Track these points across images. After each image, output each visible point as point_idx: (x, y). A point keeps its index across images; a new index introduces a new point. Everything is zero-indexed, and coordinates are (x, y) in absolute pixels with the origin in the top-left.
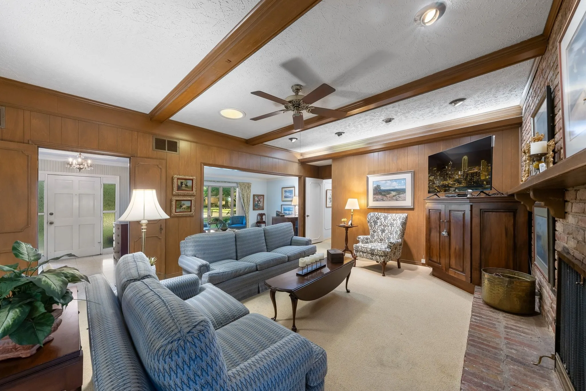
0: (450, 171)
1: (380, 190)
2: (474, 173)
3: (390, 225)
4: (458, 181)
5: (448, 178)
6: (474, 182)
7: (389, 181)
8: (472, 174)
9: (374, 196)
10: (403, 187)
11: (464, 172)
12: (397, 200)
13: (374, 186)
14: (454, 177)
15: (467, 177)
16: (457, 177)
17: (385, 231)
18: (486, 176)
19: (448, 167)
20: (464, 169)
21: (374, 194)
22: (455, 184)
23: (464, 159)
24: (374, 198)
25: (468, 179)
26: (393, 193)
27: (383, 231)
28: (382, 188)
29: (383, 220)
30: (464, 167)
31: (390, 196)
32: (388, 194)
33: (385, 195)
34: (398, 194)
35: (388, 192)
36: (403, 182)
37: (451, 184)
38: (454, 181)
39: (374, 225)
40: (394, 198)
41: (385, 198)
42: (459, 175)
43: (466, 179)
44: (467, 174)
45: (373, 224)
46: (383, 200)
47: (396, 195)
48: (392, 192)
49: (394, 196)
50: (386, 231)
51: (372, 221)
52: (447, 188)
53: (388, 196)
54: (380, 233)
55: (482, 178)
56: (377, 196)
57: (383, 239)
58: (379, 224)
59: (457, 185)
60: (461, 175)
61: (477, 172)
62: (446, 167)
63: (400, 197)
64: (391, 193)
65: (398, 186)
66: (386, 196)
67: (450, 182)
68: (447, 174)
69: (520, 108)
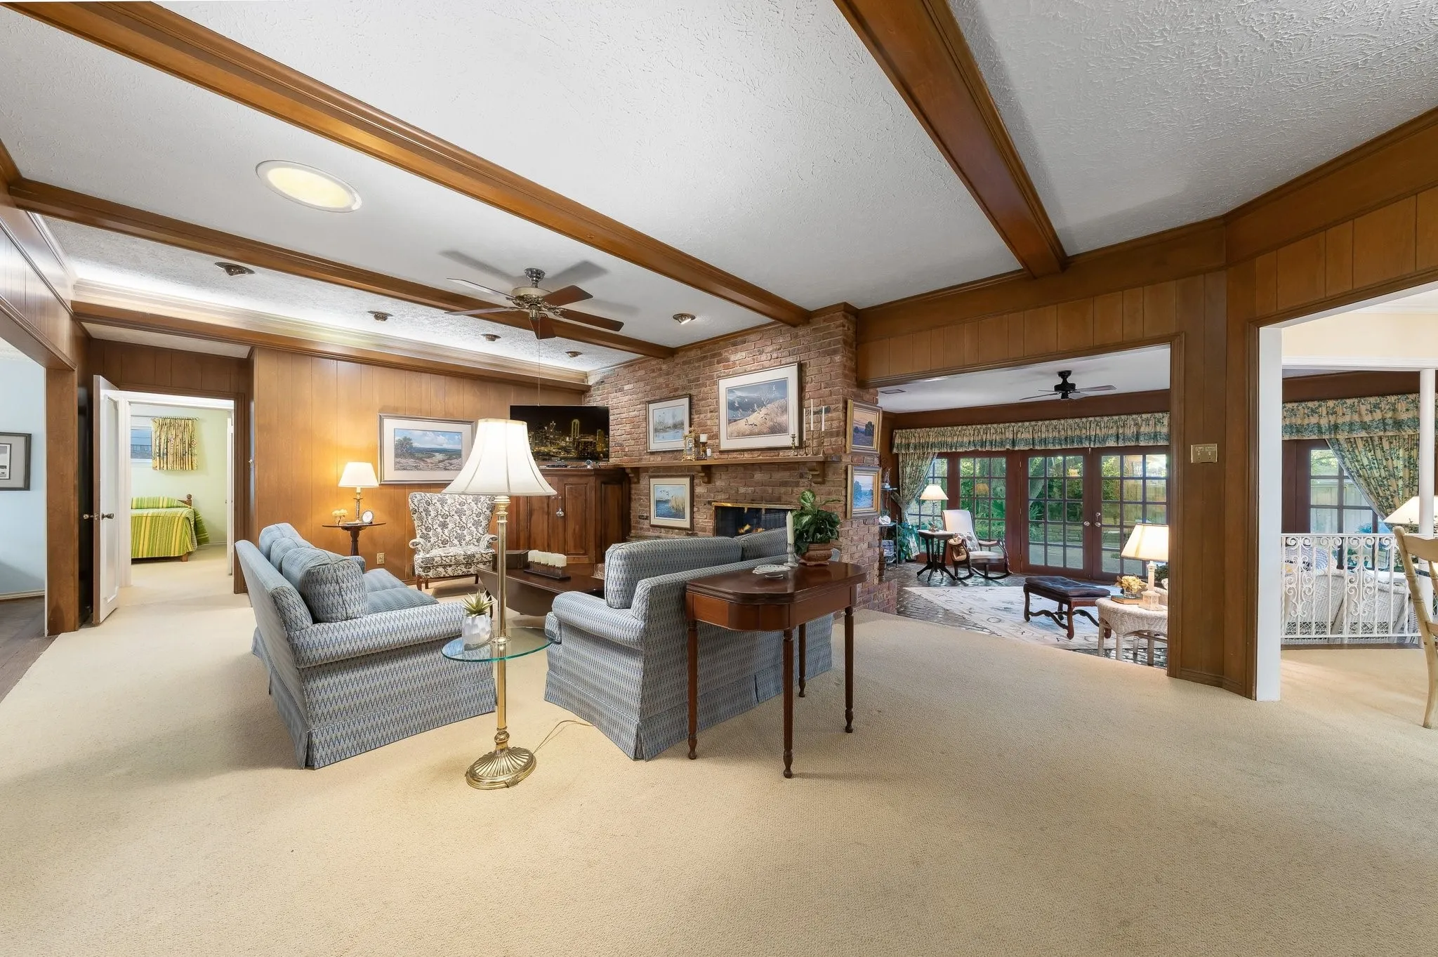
0: (551, 433)
1: (411, 447)
2: (588, 442)
3: (456, 512)
4: (565, 449)
5: (548, 443)
6: (588, 453)
7: (431, 433)
8: (585, 442)
9: (398, 460)
10: (457, 447)
11: (574, 439)
12: (446, 469)
13: (397, 438)
14: (558, 444)
15: (578, 445)
16: (563, 444)
17: (448, 524)
18: (602, 448)
19: (549, 428)
20: (574, 436)
21: (397, 456)
22: (560, 453)
23: (575, 423)
24: (396, 463)
25: (580, 449)
26: (439, 457)
27: (444, 525)
28: (416, 444)
29: (438, 505)
30: (574, 432)
31: (432, 461)
32: (429, 457)
33: (421, 459)
34: (448, 459)
35: (430, 452)
36: (457, 437)
37: (554, 452)
38: (559, 449)
39: (425, 516)
40: (441, 465)
41: (422, 464)
42: (566, 442)
43: (577, 448)
44: (579, 443)
45: (423, 514)
46: (417, 468)
47: (443, 461)
48: (437, 454)
49: (440, 462)
50: (451, 526)
51: (421, 510)
52: (547, 457)
53: (428, 460)
54: (439, 530)
55: (599, 449)
56: (403, 460)
57: (447, 541)
58: (433, 513)
59: (563, 454)
60: (570, 442)
61: (591, 442)
62: (546, 428)
63: (451, 464)
64: (434, 456)
65: (447, 443)
66: (424, 461)
67: (553, 450)
68: (547, 438)
69: (586, 375)
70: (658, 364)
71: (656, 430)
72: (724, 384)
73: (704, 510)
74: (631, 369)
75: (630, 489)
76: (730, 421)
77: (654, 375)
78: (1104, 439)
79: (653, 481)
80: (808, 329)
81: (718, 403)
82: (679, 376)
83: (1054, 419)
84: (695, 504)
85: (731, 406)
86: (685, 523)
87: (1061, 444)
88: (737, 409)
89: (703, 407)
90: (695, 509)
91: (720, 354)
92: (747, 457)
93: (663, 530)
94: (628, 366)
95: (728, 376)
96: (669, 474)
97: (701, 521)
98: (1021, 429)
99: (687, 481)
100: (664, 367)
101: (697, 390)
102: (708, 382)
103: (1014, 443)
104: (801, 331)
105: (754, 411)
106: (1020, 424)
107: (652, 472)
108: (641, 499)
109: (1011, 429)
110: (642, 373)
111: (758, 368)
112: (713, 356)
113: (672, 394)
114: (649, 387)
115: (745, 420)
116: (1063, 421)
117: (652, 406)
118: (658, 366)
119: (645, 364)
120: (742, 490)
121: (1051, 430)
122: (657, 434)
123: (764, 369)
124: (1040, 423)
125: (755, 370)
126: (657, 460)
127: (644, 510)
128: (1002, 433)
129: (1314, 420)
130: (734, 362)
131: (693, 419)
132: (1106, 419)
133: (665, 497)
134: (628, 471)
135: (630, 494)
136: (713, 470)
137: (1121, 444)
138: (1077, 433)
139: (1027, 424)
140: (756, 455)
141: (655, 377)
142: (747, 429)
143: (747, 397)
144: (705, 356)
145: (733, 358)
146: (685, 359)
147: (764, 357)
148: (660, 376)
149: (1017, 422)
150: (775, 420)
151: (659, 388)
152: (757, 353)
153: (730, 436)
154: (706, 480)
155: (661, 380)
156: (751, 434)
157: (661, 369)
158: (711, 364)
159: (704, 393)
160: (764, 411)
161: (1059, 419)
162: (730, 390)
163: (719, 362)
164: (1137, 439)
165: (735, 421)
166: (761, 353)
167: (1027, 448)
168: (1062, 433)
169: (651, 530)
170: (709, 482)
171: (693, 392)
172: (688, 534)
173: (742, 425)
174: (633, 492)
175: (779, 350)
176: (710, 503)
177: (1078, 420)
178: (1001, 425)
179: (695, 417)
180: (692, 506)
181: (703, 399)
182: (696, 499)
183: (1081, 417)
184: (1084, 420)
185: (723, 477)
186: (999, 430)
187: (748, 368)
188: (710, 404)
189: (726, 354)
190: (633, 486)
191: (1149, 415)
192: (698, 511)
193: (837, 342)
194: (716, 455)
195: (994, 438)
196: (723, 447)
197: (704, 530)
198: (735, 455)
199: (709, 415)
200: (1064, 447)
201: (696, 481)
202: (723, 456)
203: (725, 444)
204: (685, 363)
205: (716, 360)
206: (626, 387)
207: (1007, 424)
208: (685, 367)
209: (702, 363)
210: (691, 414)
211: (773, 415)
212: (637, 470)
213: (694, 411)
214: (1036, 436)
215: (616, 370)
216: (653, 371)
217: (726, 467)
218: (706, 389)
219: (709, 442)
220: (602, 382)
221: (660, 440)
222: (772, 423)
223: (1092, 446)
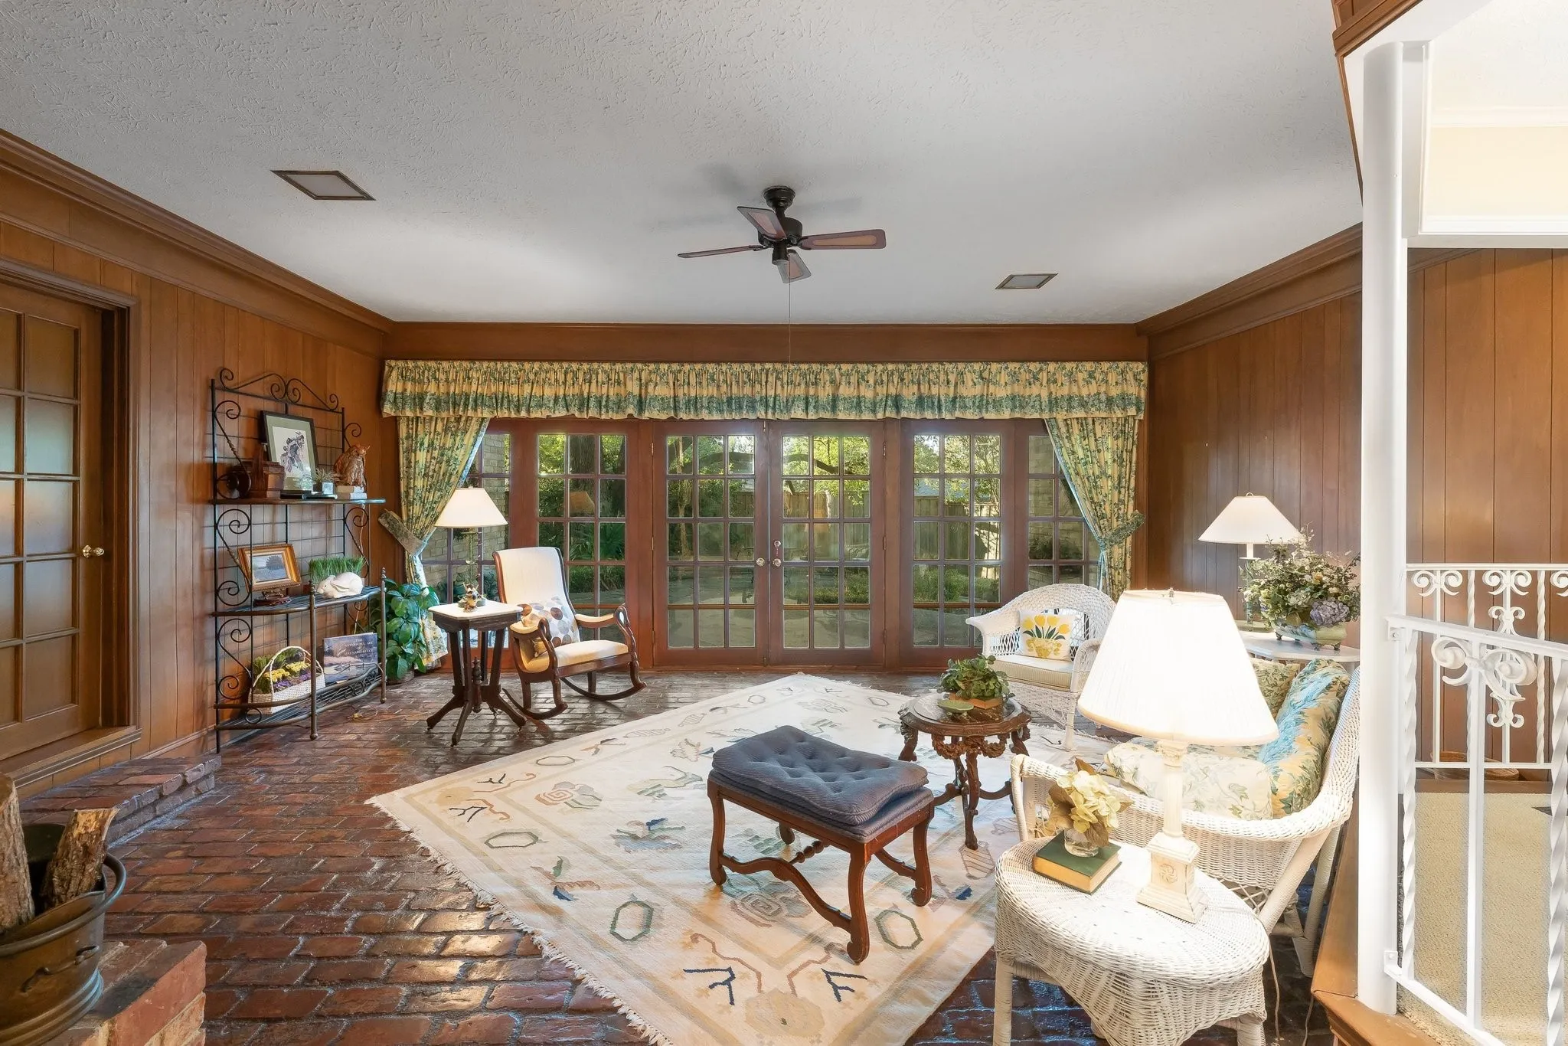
78: (789, 404)
83: (710, 362)
87: (721, 411)
98: (653, 377)
103: (641, 404)
106: (652, 366)
109: (636, 375)
116: (724, 367)
121: (705, 383)
124: (687, 367)
128: (619, 384)
137: (812, 416)
138: (747, 390)
139: (664, 367)
149: (645, 362)
164: (834, 408)
167: (664, 415)
168: (724, 388)
177: (747, 366)
178: (618, 366)
183: (753, 362)
184: (758, 367)
186: (613, 376)
191: (850, 366)
195: (604, 391)
200: (727, 416)
207: (629, 366)
214: (680, 393)
223: (770, 417)
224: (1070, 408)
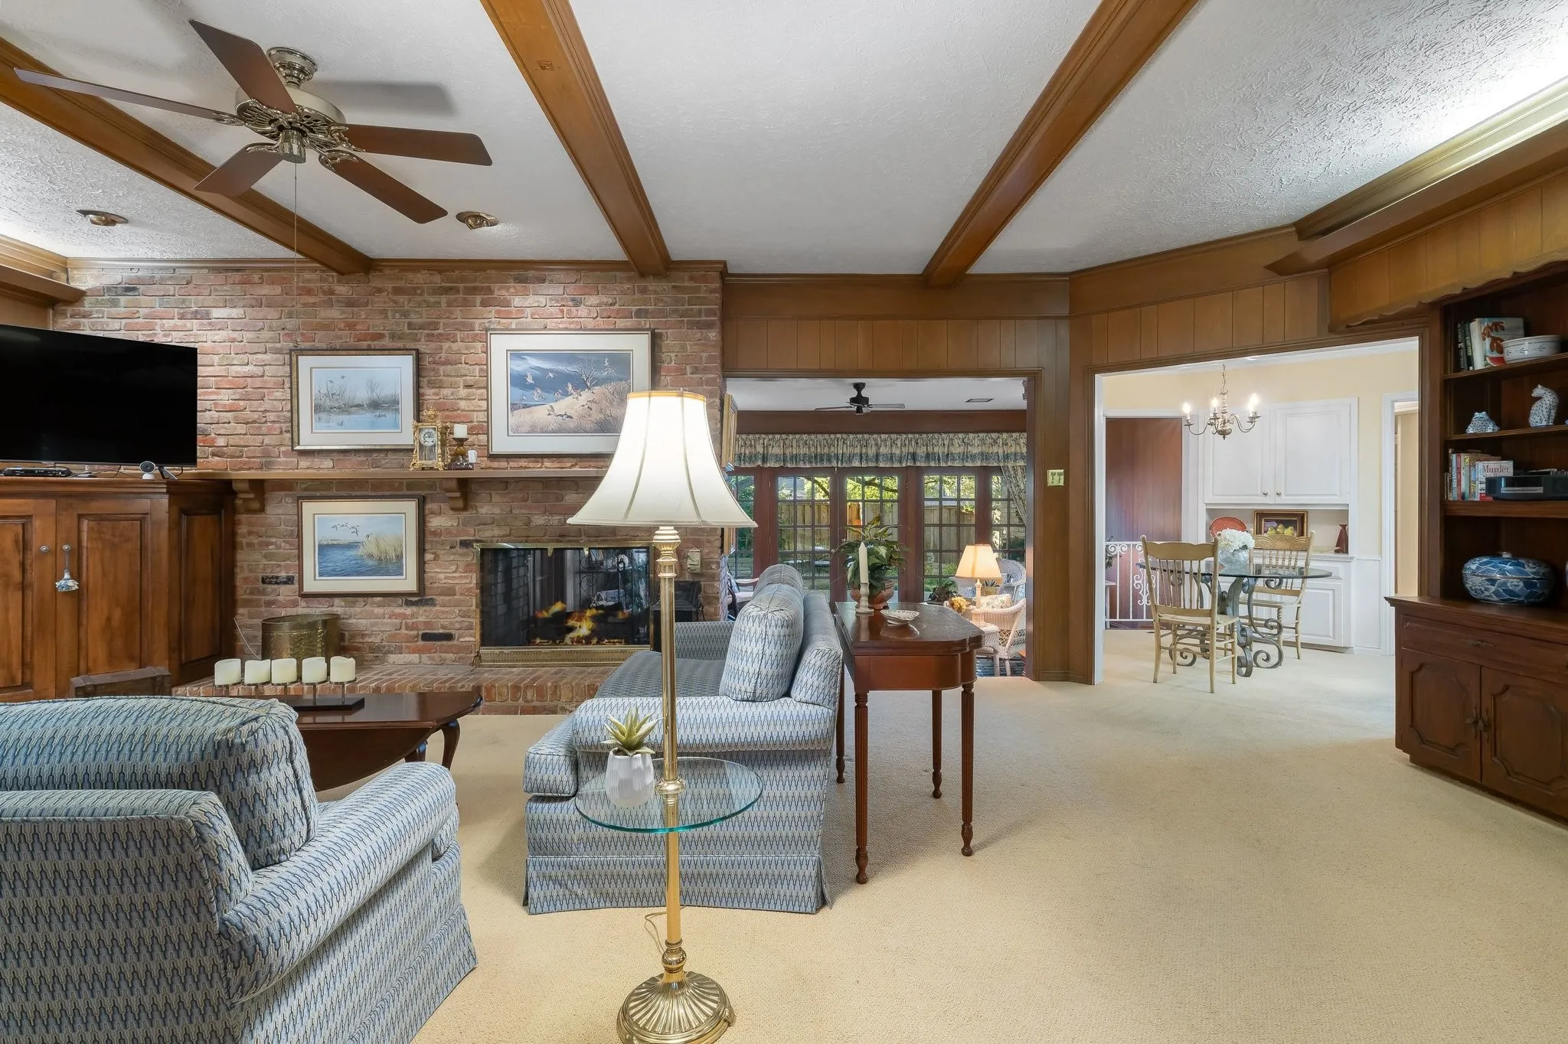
69: (64, 264)
70: (321, 280)
71: (318, 409)
72: (500, 345)
73: (452, 557)
74: (237, 276)
75: (234, 524)
76: (514, 407)
77: (312, 300)
78: (850, 459)
79: (309, 508)
80: (666, 285)
81: (486, 374)
82: (384, 312)
83: (805, 433)
84: (428, 546)
85: (517, 381)
86: (407, 582)
87: (811, 462)
88: (531, 387)
89: (448, 376)
90: (428, 557)
91: (490, 291)
92: (548, 469)
93: (337, 601)
94: (227, 270)
95: (507, 331)
96: (353, 494)
97: (442, 576)
98: (771, 442)
99: (410, 507)
100: (342, 290)
101: (433, 345)
102: (459, 335)
103: (765, 459)
104: (652, 285)
105: (566, 394)
106: (770, 436)
107: (306, 489)
108: (268, 544)
109: (761, 441)
110: (265, 290)
111: (572, 326)
112: (474, 291)
113: (364, 344)
114: (294, 321)
115: (547, 406)
116: (813, 436)
117: (305, 362)
118: (326, 286)
119: (283, 274)
120: (539, 520)
121: (801, 446)
122: (323, 415)
123: (583, 330)
124: (791, 436)
125: (567, 329)
126: (325, 468)
127: (279, 566)
128: (751, 446)
129: (995, 449)
130: (521, 309)
131: (423, 395)
132: (851, 436)
133: (346, 537)
134: (236, 486)
135: (234, 534)
136: (473, 486)
137: (864, 465)
138: (826, 450)
139: (778, 436)
140: (569, 465)
141: (314, 305)
142: (553, 422)
143: (551, 371)
144: (451, 289)
145: (517, 301)
146: (398, 284)
147: (582, 311)
148: (329, 304)
149: (767, 433)
150: (608, 412)
151: (326, 327)
152: (570, 303)
153: (513, 431)
154: (460, 504)
155: (334, 313)
156: (560, 430)
157: (331, 292)
158: (466, 304)
159: (450, 351)
160: (585, 396)
161: (809, 433)
162: (516, 355)
163: (484, 304)
164: (877, 460)
165: (526, 406)
166: (577, 303)
167: (777, 465)
168: (813, 449)
169: (304, 604)
170: (465, 508)
171: (422, 348)
172: (409, 604)
173: (540, 414)
174: (242, 530)
175: (611, 305)
176: (465, 544)
177: (826, 436)
178: (751, 436)
179: (429, 393)
180: (421, 551)
181: (447, 363)
182: (429, 538)
183: (829, 433)
184: (832, 436)
185: (496, 498)
186: (748, 443)
187: (550, 323)
188: (466, 372)
189: (503, 292)
190: (243, 517)
191: (886, 436)
192: (436, 558)
193: (709, 312)
194: (486, 462)
195: (743, 451)
196: (497, 449)
197: (450, 591)
198: (523, 463)
199: (463, 392)
200: (814, 465)
201: (429, 506)
202: (495, 464)
203: (501, 444)
204: (397, 291)
205: (478, 299)
206: (217, 313)
207: (757, 436)
208: (401, 299)
209: (444, 299)
210: (418, 386)
211: (604, 404)
212: (259, 487)
213: (424, 381)
214: (787, 452)
215: (183, 271)
216: (309, 292)
217: (505, 483)
218: (455, 346)
219: (471, 438)
220: (130, 290)
221: (328, 427)
222: (602, 416)
223: (840, 466)
224: (1015, 460)
